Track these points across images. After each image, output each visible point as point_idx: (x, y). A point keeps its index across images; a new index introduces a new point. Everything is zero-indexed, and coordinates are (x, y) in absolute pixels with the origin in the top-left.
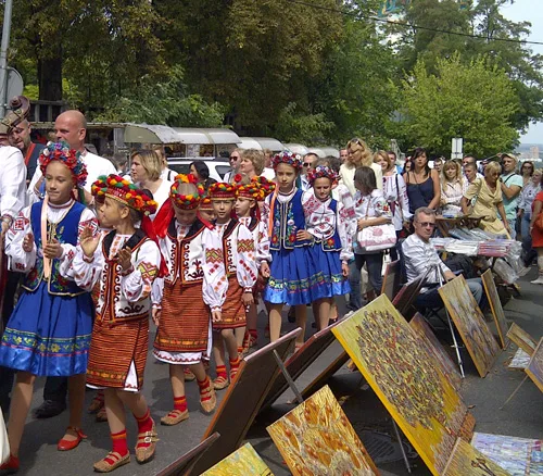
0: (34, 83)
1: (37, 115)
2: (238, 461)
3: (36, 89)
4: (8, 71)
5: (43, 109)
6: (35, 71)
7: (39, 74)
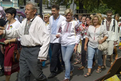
0: (78, 6)
1: (78, 12)
2: (114, 78)
3: (79, 7)
4: (74, 4)
5: (80, 11)
6: (78, 4)
7: (79, 5)
